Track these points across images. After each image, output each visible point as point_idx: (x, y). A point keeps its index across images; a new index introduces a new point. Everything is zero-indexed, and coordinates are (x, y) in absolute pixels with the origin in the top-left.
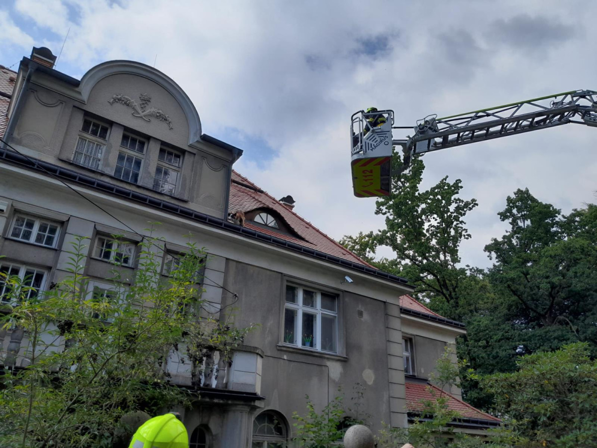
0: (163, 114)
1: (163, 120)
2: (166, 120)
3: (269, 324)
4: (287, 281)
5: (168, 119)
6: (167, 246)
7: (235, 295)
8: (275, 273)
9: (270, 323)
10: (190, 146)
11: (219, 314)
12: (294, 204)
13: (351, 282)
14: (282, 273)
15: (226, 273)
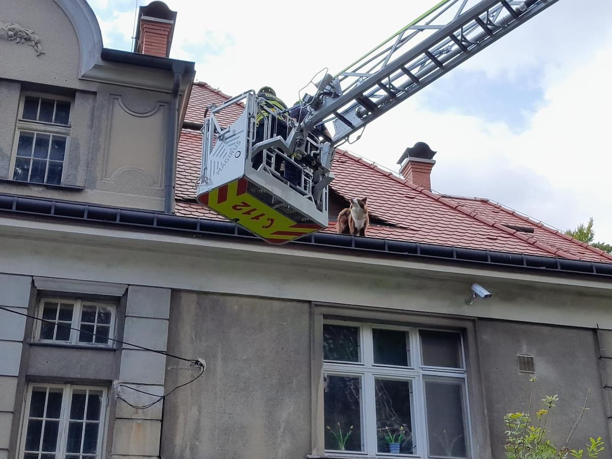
0: (22, 29)
1: (23, 40)
2: (28, 39)
3: (285, 415)
4: (326, 316)
5: (32, 36)
6: (36, 284)
7: (197, 362)
8: (295, 303)
9: (289, 410)
10: (84, 79)
11: (159, 406)
12: (434, 158)
13: (486, 296)
14: (310, 302)
15: (173, 320)
